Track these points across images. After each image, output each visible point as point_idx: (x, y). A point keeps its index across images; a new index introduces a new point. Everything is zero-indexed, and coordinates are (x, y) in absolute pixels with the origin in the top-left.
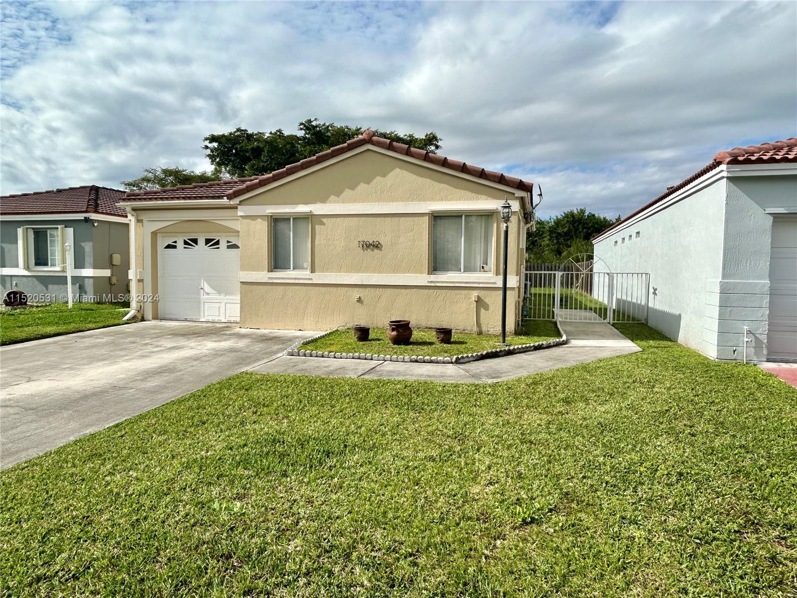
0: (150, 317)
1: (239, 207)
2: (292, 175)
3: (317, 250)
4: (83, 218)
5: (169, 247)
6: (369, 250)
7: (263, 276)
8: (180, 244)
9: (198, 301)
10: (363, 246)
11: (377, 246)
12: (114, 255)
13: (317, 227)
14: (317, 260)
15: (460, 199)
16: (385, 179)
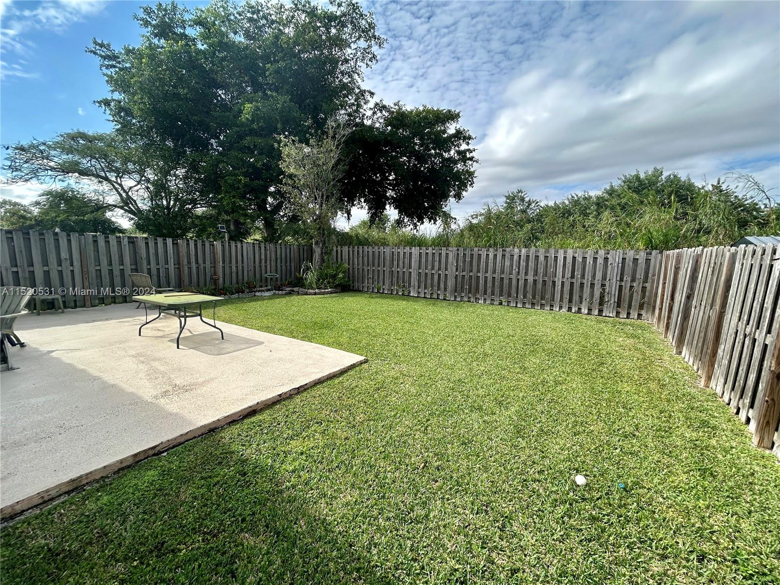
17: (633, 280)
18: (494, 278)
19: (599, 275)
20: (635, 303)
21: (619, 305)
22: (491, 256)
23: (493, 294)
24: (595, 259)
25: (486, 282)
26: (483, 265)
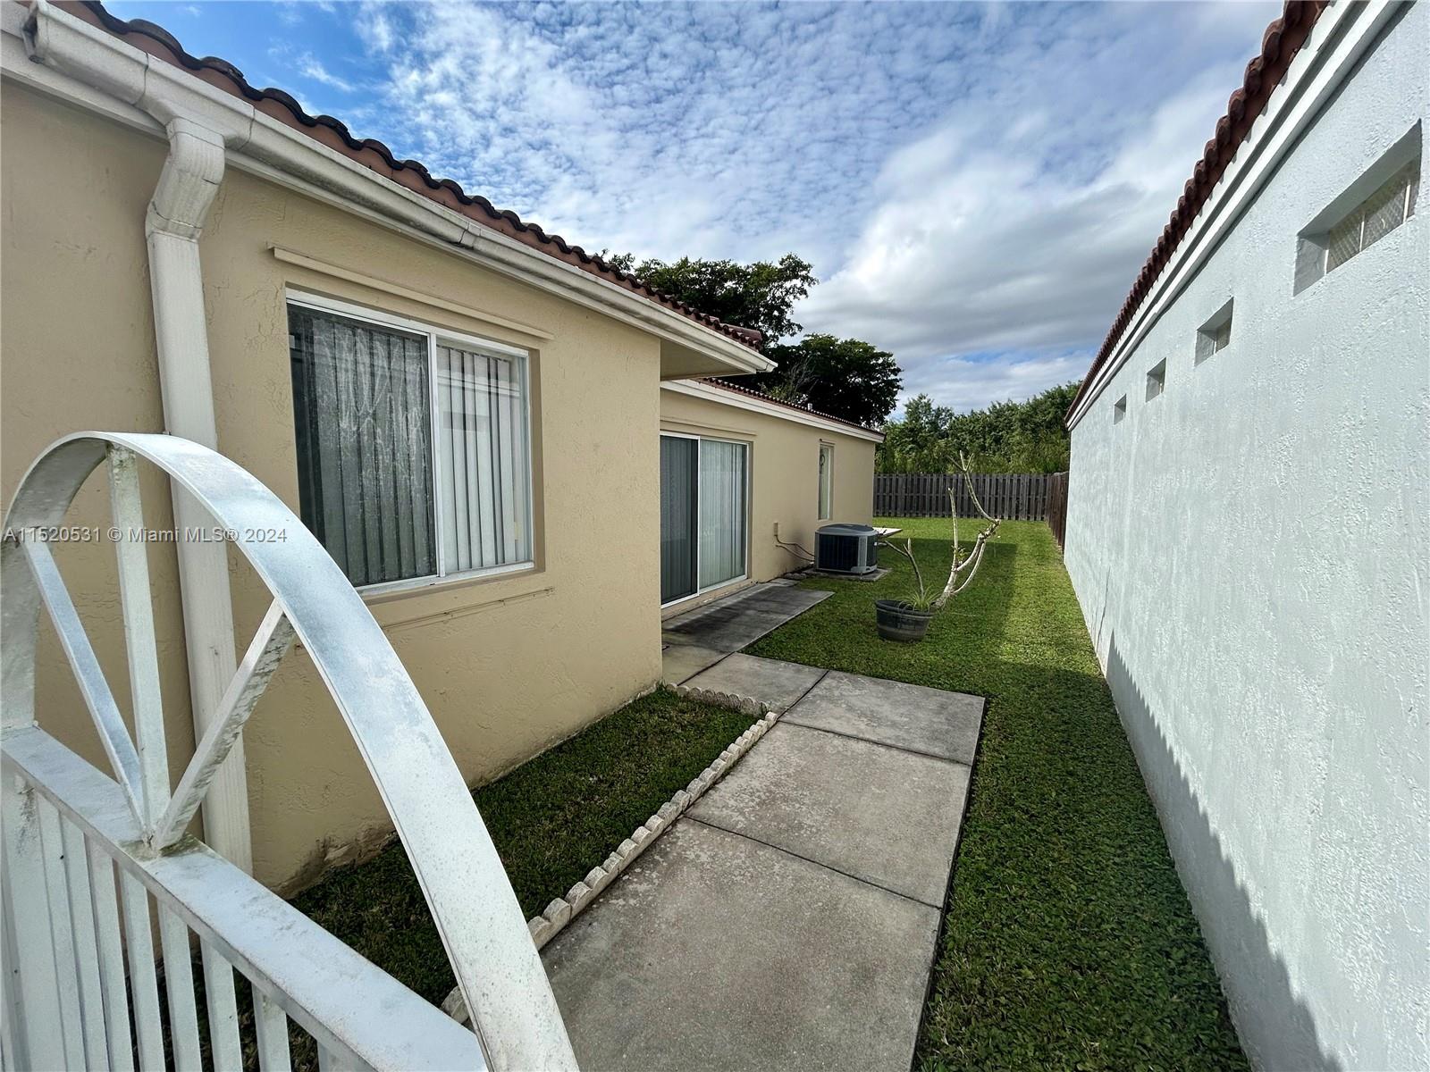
17: (1037, 494)
18: (937, 497)
19: (1014, 492)
20: (1039, 510)
21: (1029, 513)
22: (935, 480)
23: (937, 510)
24: (1011, 480)
25: (931, 500)
26: (928, 487)
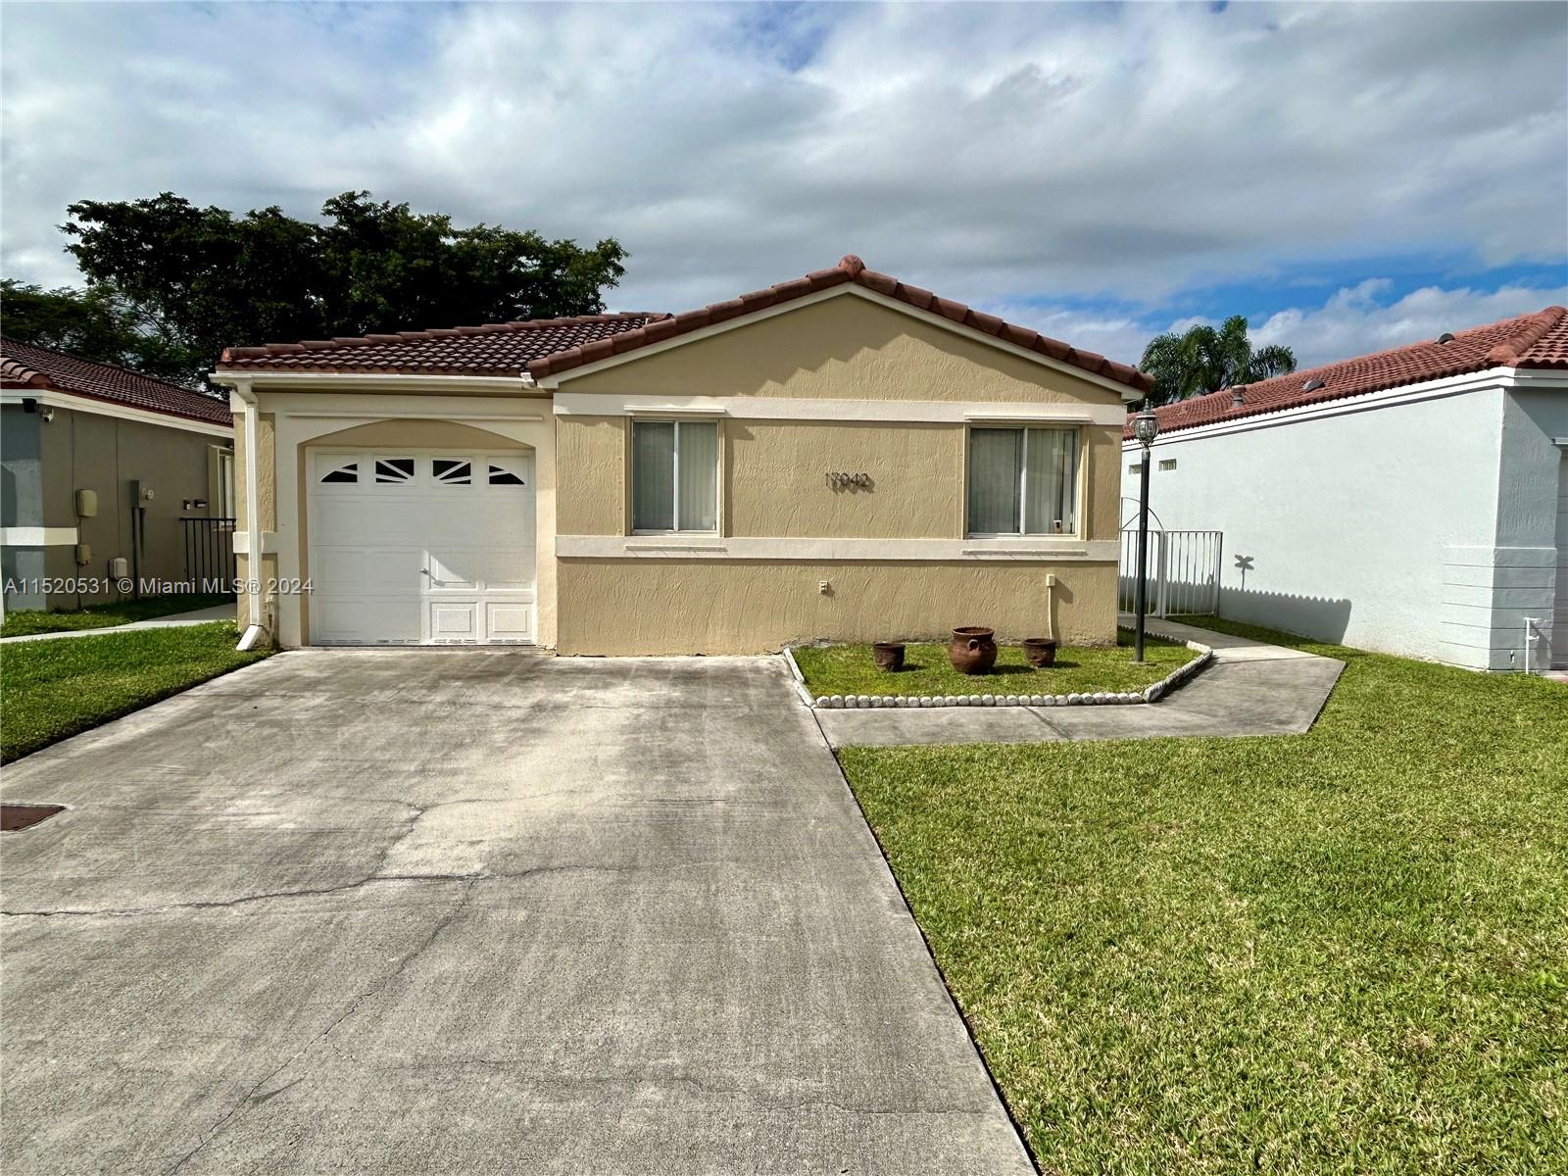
0: (297, 641)
1: (555, 395)
2: (688, 334)
3: (736, 490)
4: (21, 402)
5: (335, 477)
6: (847, 491)
7: (617, 544)
8: (367, 473)
9: (416, 601)
10: (835, 484)
11: (862, 484)
12: (84, 492)
13: (737, 444)
14: (735, 510)
15: (1022, 399)
16: (879, 353)
